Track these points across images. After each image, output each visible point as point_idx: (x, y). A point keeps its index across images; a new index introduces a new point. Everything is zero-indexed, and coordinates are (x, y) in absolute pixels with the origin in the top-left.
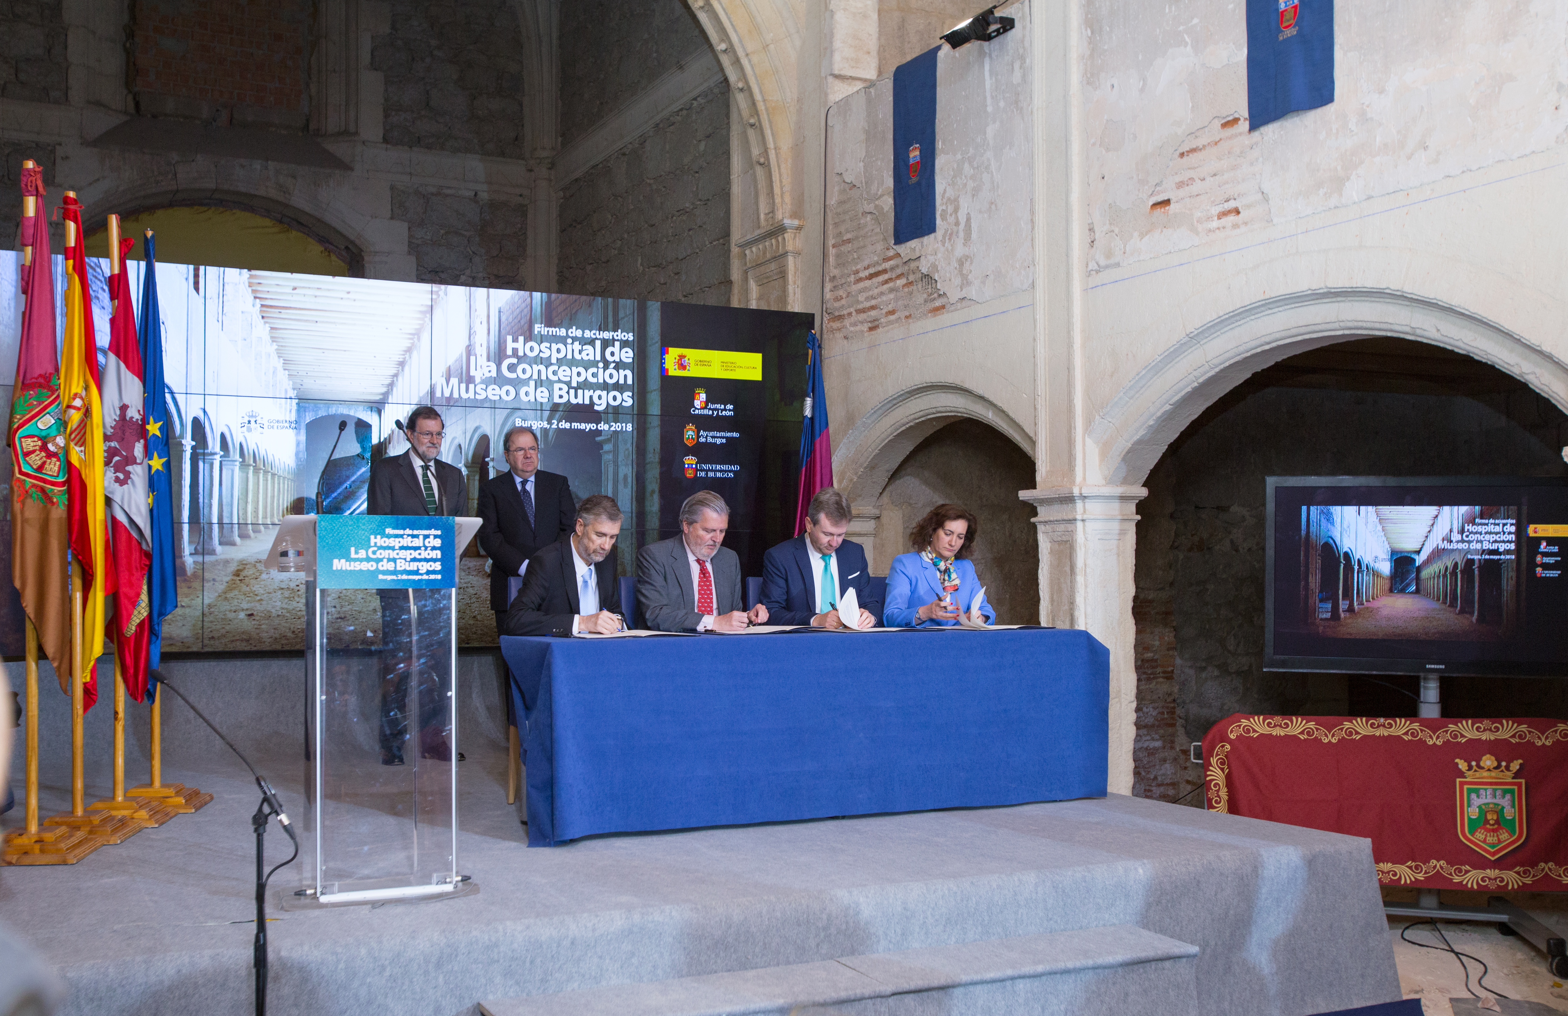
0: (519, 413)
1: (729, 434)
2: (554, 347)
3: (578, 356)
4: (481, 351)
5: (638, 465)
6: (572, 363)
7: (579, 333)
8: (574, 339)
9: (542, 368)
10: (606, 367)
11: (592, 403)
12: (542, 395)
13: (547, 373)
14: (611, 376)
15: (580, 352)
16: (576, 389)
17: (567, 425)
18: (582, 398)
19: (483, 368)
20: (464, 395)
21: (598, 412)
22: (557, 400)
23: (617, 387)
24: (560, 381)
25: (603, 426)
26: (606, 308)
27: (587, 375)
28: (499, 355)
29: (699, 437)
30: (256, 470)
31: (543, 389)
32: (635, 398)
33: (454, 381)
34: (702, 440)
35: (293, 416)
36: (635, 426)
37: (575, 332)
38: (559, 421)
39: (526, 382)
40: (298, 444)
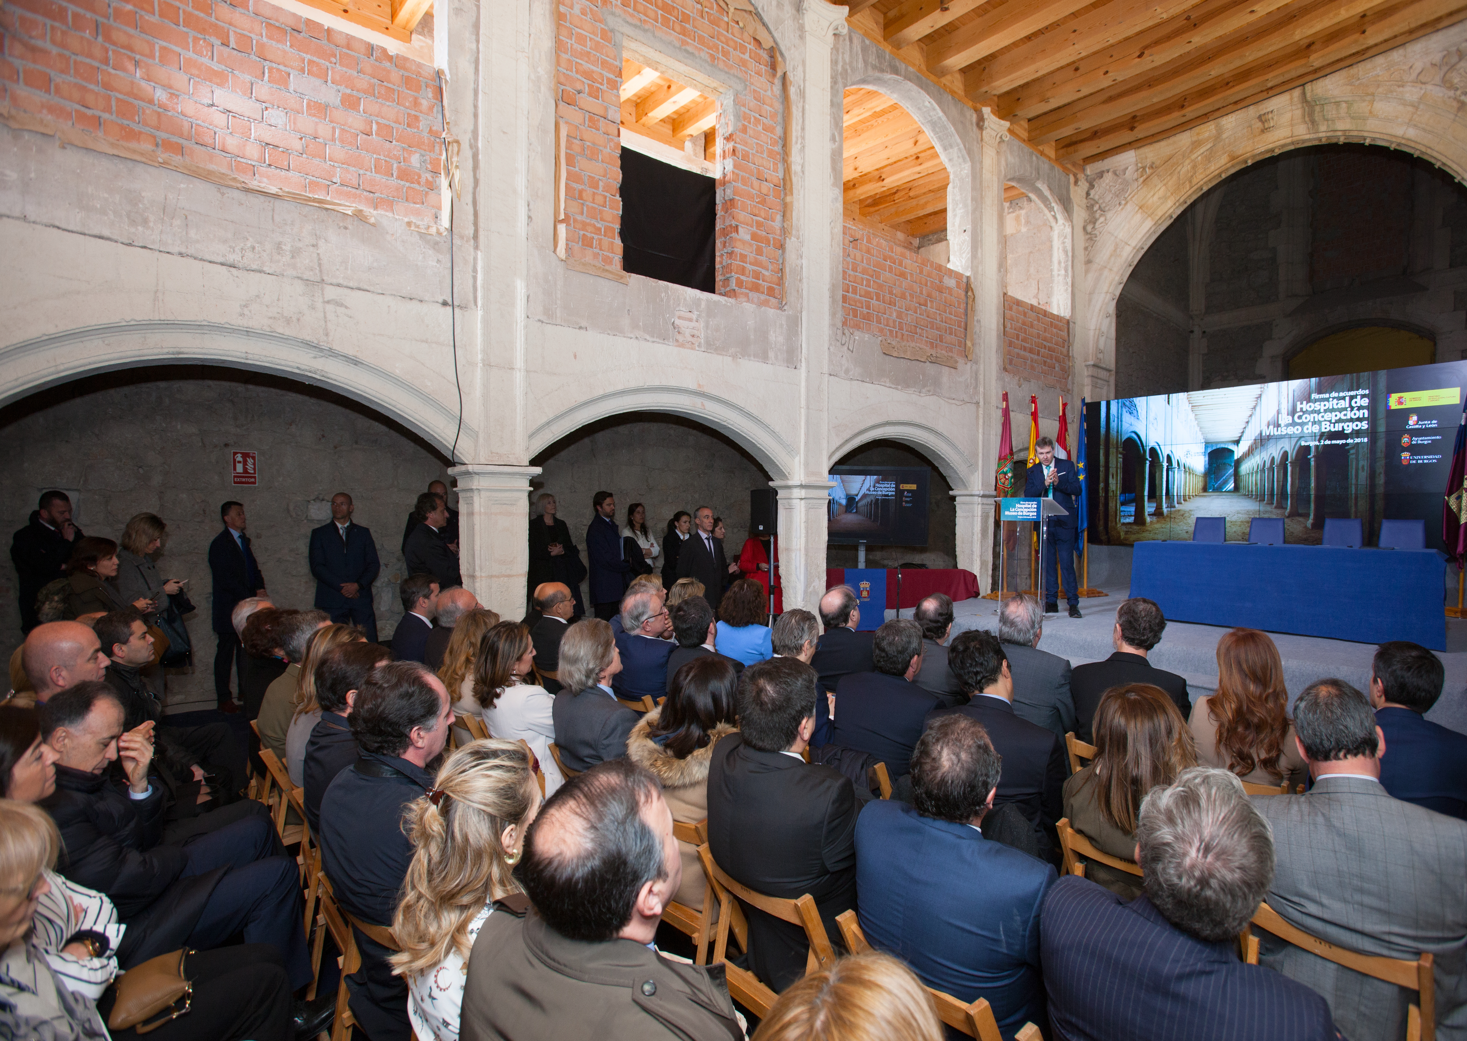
0: (1303, 439)
1: (1434, 437)
2: (1323, 403)
3: (1335, 407)
4: (1284, 411)
5: (1371, 459)
6: (1332, 410)
7: (1336, 395)
8: (1334, 398)
9: (1316, 415)
10: (1352, 410)
12: (1316, 429)
13: (1318, 417)
14: (1355, 414)
15: (1337, 404)
16: (1334, 423)
17: (1329, 443)
18: (1338, 427)
19: (1285, 419)
20: (1276, 433)
21: (1347, 434)
23: (1359, 419)
24: (1325, 420)
25: (1350, 441)
26: (1352, 379)
27: (1341, 416)
28: (1293, 412)
29: (1412, 441)
30: (1190, 473)
31: (1316, 425)
32: (1370, 424)
33: (1271, 427)
34: (1414, 442)
36: (1369, 439)
37: (1334, 394)
38: (1325, 440)
40: (1205, 461)
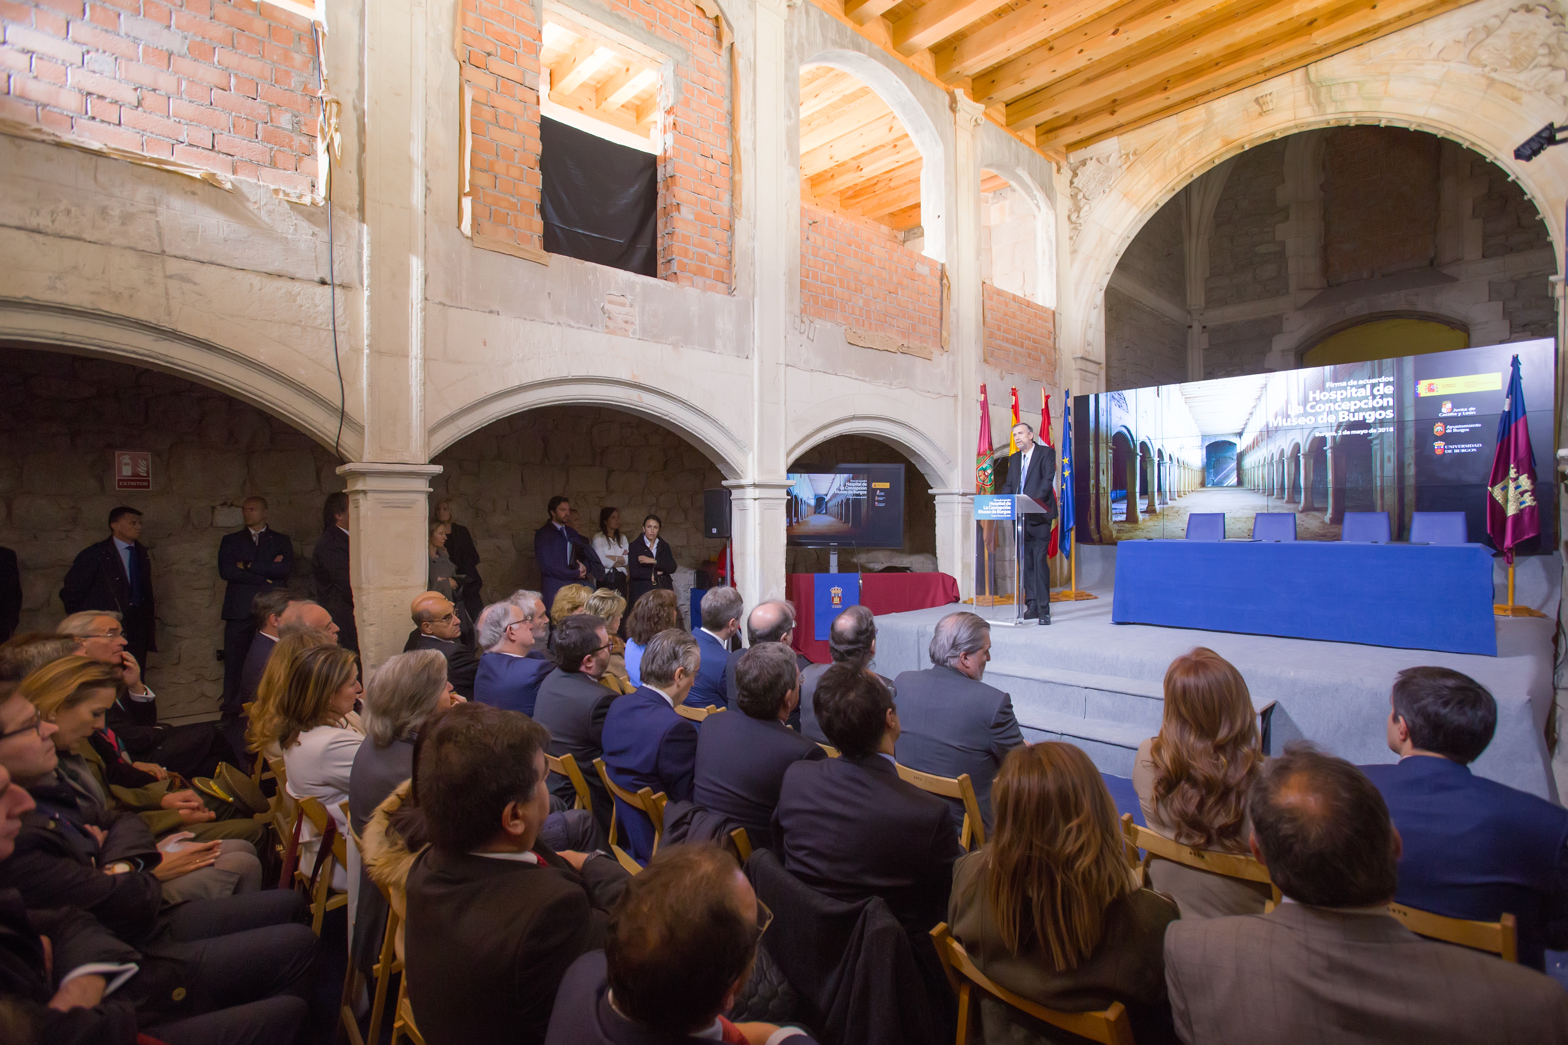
0: (1317, 430)
1: (1471, 426)
2: (1339, 392)
4: (1294, 402)
5: (1398, 450)
7: (1355, 383)
8: (1352, 387)
9: (1331, 405)
10: (1374, 399)
11: (1365, 419)
12: (1332, 419)
13: (1334, 407)
14: (1378, 403)
15: (1356, 393)
16: (1354, 413)
17: (1348, 433)
18: (1359, 417)
19: (1296, 410)
20: (1285, 424)
21: (1369, 424)
22: (1341, 420)
24: (1343, 410)
25: (1372, 431)
26: (1374, 366)
27: (1361, 405)
28: (1305, 402)
29: (1446, 429)
30: (1184, 468)
31: (1332, 415)
32: (1395, 412)
34: (1448, 431)
35: (1200, 444)
36: (1396, 428)
37: (1353, 383)
38: (1343, 430)
39: (1321, 413)
40: (1202, 455)
